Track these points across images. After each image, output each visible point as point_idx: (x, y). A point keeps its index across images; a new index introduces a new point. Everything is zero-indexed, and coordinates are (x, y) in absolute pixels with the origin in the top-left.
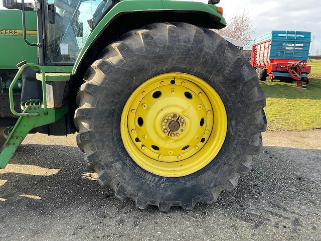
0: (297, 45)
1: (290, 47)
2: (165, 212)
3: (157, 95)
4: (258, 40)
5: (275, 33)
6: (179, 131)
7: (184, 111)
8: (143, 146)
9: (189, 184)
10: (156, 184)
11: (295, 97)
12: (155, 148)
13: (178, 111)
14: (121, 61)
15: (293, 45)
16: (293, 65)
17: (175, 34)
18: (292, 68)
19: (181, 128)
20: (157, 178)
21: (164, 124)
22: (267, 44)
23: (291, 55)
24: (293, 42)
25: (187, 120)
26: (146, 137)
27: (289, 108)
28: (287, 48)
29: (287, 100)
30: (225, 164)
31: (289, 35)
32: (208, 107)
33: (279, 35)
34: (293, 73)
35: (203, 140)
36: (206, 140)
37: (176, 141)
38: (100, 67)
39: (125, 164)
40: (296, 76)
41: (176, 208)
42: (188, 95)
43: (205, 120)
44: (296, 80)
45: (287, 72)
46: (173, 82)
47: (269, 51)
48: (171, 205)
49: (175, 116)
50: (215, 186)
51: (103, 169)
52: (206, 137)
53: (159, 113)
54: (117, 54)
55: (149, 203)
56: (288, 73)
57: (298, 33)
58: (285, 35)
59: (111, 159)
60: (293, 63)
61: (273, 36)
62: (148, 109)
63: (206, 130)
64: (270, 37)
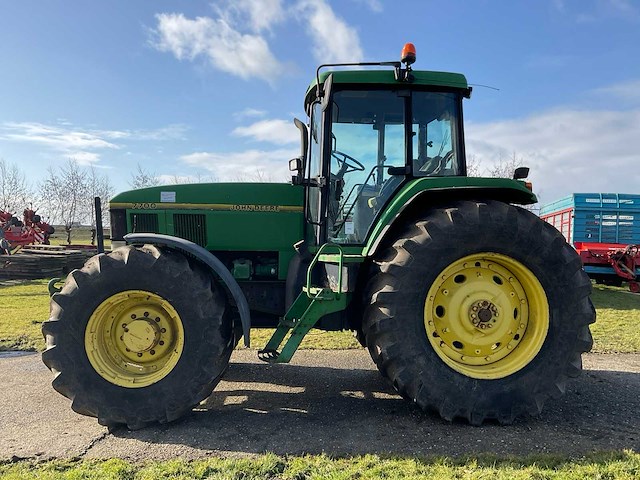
0: (621, 217)
1: (609, 221)
2: (477, 426)
3: (460, 279)
4: (548, 208)
5: (579, 198)
6: (491, 322)
7: (494, 299)
8: (442, 342)
9: (507, 389)
10: (466, 387)
11: (628, 308)
12: (458, 345)
13: (489, 299)
14: (428, 240)
15: (615, 217)
16: (619, 253)
17: (486, 213)
18: (617, 259)
19: (493, 318)
20: (467, 380)
21: (472, 312)
22: (566, 216)
23: (613, 235)
24: (615, 213)
25: (499, 309)
26: (448, 330)
27: (621, 323)
28: (604, 224)
29: (615, 311)
30: (550, 363)
31: (605, 201)
32: (521, 295)
33: (588, 200)
34: (620, 266)
35: (517, 337)
36: (521, 337)
37: (486, 335)
38: (406, 246)
39: (429, 360)
40: (627, 272)
41: (491, 421)
42: (498, 281)
43: (519, 310)
44: (627, 280)
45: (608, 265)
46: (478, 264)
47: (572, 228)
48: (485, 416)
49: (485, 303)
50: (539, 392)
51: (403, 365)
52: (520, 333)
53: (464, 300)
54: (421, 233)
55: (457, 413)
56: (611, 266)
57: (621, 197)
58: (598, 201)
59: (413, 353)
60: (618, 250)
61: (576, 203)
62: (451, 295)
63: (520, 325)
64: (571, 205)
